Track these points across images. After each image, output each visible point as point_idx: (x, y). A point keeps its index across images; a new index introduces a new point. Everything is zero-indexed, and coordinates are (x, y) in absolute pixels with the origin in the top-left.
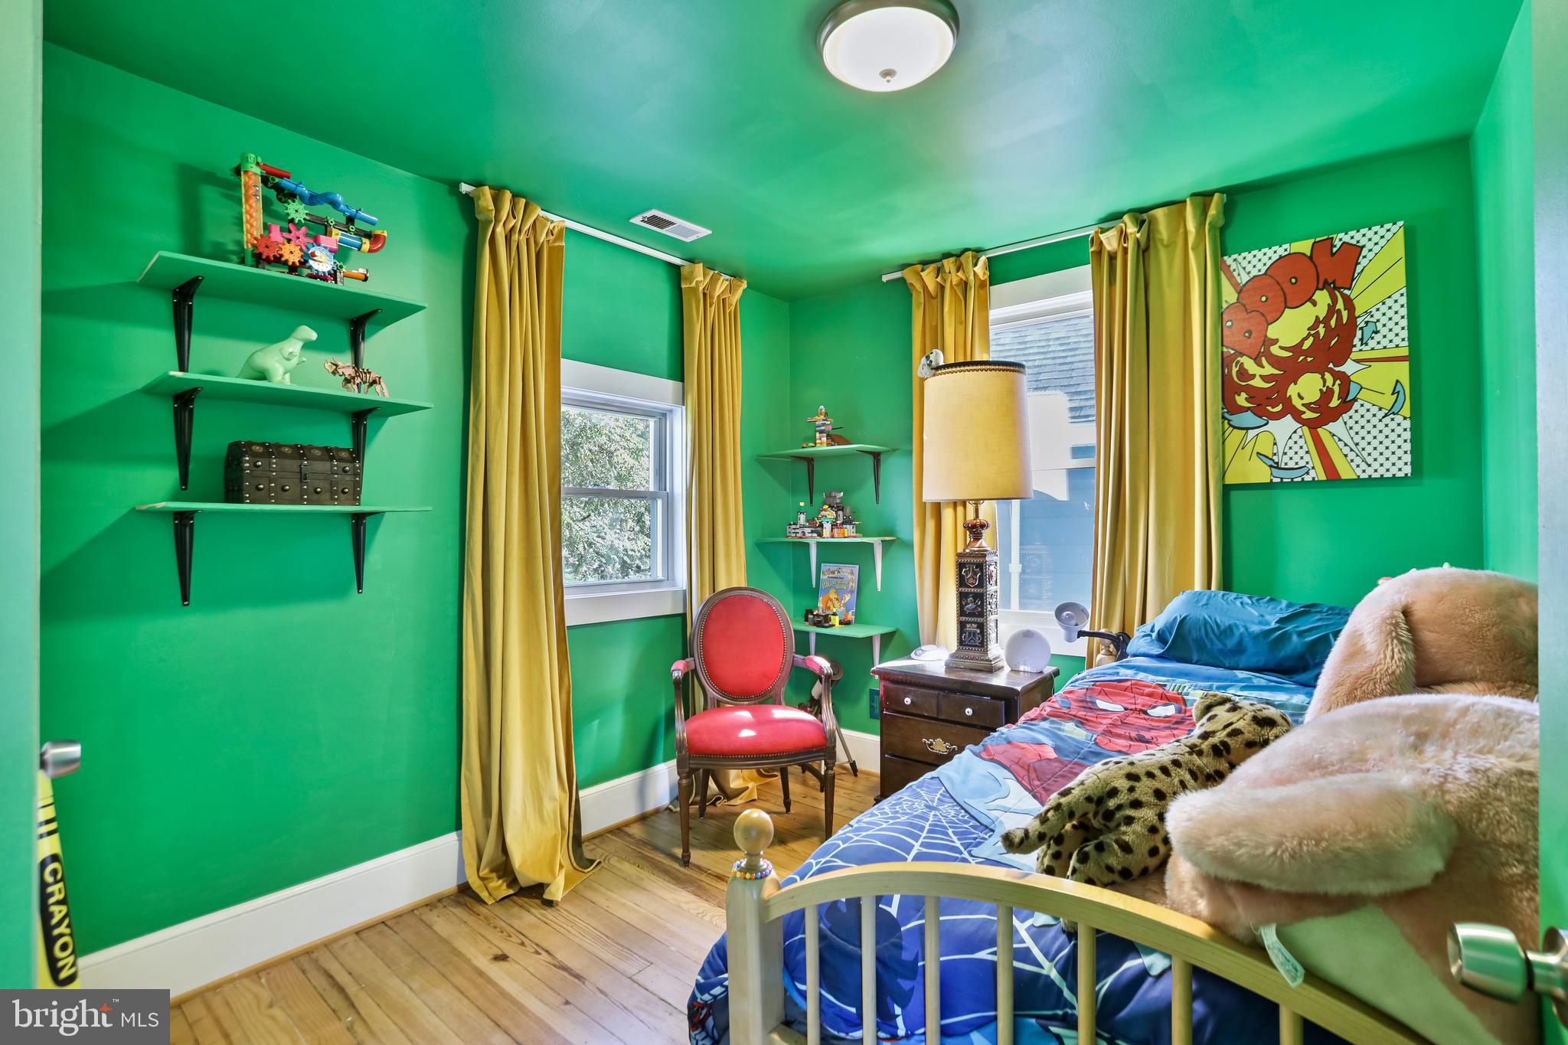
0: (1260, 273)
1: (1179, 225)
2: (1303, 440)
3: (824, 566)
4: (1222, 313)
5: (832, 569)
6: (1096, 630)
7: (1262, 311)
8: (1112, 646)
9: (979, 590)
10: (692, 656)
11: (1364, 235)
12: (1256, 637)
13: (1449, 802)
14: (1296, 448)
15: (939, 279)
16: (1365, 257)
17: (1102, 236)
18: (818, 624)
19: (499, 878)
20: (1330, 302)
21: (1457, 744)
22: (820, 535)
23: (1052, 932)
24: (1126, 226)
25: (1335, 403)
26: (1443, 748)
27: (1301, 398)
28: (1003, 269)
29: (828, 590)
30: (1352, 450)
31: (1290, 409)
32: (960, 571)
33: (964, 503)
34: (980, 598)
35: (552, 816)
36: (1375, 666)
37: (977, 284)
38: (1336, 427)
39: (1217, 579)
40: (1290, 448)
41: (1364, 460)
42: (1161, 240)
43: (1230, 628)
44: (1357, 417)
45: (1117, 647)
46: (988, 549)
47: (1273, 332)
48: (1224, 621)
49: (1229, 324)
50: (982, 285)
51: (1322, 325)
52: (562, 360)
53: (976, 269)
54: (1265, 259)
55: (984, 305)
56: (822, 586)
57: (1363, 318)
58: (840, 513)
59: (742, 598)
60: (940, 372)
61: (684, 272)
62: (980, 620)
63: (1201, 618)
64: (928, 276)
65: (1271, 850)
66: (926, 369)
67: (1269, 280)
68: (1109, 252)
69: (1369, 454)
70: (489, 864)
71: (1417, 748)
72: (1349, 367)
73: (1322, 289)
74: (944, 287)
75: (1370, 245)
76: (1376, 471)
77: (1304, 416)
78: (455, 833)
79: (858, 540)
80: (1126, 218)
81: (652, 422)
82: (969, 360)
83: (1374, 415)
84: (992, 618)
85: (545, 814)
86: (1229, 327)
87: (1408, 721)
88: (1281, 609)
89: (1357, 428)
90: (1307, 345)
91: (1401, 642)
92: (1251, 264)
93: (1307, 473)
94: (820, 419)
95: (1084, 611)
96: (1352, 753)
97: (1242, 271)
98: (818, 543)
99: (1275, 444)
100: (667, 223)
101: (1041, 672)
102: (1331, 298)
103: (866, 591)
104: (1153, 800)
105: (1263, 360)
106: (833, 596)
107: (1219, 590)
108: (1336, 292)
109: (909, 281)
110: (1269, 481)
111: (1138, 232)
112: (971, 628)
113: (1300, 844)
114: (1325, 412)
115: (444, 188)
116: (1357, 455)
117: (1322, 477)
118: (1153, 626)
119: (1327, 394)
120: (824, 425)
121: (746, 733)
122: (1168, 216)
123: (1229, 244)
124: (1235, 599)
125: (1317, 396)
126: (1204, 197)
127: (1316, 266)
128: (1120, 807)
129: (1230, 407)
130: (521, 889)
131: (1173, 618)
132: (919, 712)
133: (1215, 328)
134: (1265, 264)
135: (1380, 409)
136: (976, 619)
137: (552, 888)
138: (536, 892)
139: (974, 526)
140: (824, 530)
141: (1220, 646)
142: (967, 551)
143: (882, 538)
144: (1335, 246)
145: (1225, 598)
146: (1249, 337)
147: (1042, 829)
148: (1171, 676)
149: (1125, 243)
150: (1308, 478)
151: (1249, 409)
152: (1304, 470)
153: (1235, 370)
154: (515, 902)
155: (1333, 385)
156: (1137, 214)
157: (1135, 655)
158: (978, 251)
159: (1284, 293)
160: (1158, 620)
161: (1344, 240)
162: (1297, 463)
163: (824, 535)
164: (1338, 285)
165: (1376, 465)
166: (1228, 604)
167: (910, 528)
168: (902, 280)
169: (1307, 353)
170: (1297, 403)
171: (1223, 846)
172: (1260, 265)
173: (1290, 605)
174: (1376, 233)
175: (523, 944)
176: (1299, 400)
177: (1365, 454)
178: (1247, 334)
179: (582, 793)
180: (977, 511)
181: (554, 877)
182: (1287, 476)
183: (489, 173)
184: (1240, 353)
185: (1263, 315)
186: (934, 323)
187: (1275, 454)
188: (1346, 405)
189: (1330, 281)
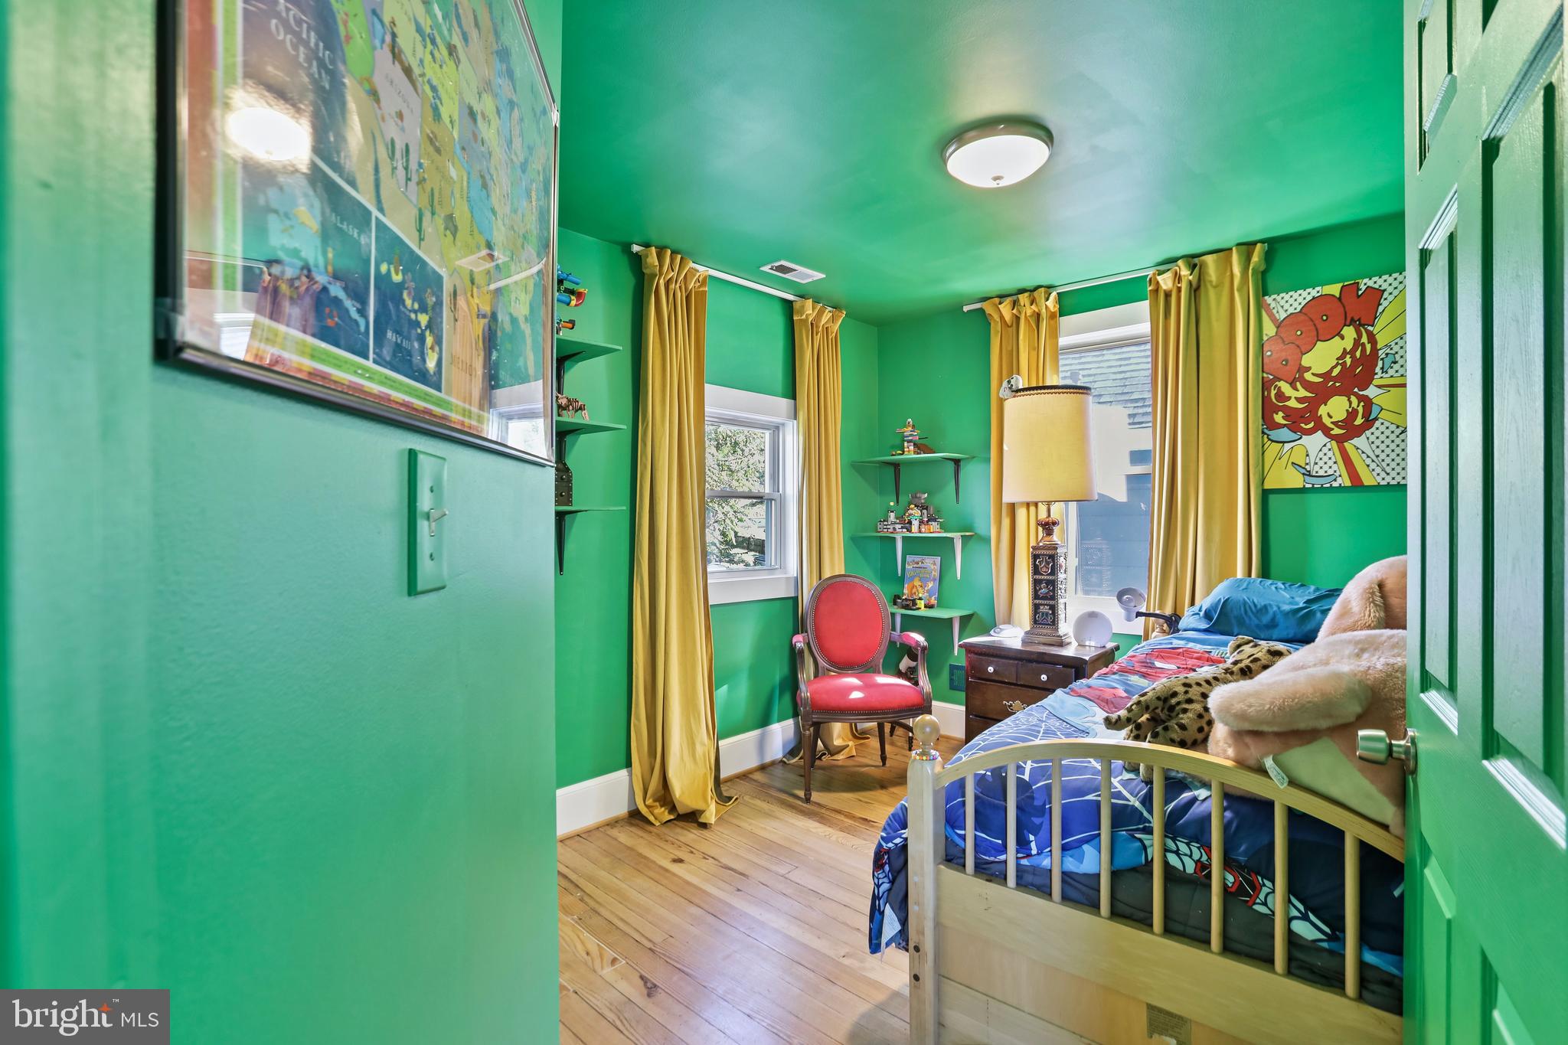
0: (1296, 311)
1: (1226, 270)
2: (1331, 452)
3: (909, 558)
4: (1263, 345)
5: (916, 560)
6: (1151, 612)
7: (1297, 343)
8: (1165, 625)
9: (1051, 578)
10: (807, 632)
11: (1385, 281)
12: (1287, 614)
13: (1369, 679)
14: (1325, 459)
15: (1015, 311)
16: (1385, 299)
17: (1159, 278)
18: (906, 607)
19: (662, 806)
20: (1355, 336)
21: (1382, 653)
22: (910, 531)
23: (1135, 782)
24: (1180, 269)
25: (1359, 421)
26: (1374, 655)
27: (1331, 417)
28: (1072, 303)
29: (912, 578)
30: (1373, 461)
31: (1320, 426)
32: (1035, 561)
33: (1036, 504)
34: (1052, 584)
35: (702, 758)
36: (1357, 621)
37: (1048, 315)
38: (1360, 441)
39: (1256, 569)
40: (1321, 459)
41: (1383, 470)
42: (1211, 282)
43: (1265, 607)
44: (1377, 433)
45: (1170, 626)
46: (1059, 543)
47: (1306, 360)
48: (1260, 602)
49: (1269, 353)
50: (1052, 316)
51: (1348, 356)
52: (707, 386)
53: (1047, 303)
54: (1300, 299)
55: (1054, 333)
56: (908, 574)
57: (1384, 350)
58: (925, 511)
59: (846, 583)
60: (1019, 394)
61: (796, 306)
62: (1052, 602)
63: (1241, 599)
64: (1005, 309)
65: (1268, 706)
66: (1007, 390)
67: (1302, 317)
68: (1165, 291)
69: (1388, 465)
70: (653, 796)
71: (1358, 656)
72: (1371, 392)
73: (1349, 326)
74: (1019, 318)
75: (1390, 289)
76: (1393, 479)
77: (1332, 432)
78: (625, 770)
79: (944, 535)
80: (1180, 263)
81: (767, 434)
82: (1041, 385)
83: (1393, 432)
84: (1061, 601)
85: (697, 756)
86: (1269, 356)
87: (1357, 643)
88: (1309, 593)
89: (1377, 443)
90: (1335, 372)
91: (1376, 605)
92: (1288, 303)
93: (1335, 480)
94: (908, 431)
95: (1141, 595)
96: (1321, 660)
97: (1280, 309)
98: (904, 538)
99: (1308, 455)
100: (791, 270)
101: (1104, 647)
102: (1357, 334)
103: (947, 580)
104: (1200, 699)
105: (1298, 384)
106: (917, 583)
107: (1258, 577)
108: (1361, 328)
109: (987, 312)
110: (1302, 487)
111: (1191, 275)
112: (1044, 609)
113: (1284, 702)
114: (1350, 429)
115: (618, 248)
116: (1378, 466)
117: (1348, 483)
118: (1201, 607)
119: (1352, 414)
120: (911, 435)
121: (856, 695)
122: (1217, 262)
123: (1271, 285)
124: (1271, 584)
125: (1344, 415)
126: (1248, 247)
127: (1344, 307)
128: (1179, 703)
129: (1269, 424)
130: (679, 815)
131: (1217, 600)
132: (1000, 679)
133: (1256, 358)
134: (1300, 304)
135: (1398, 427)
136: (1048, 602)
137: (707, 814)
138: (692, 818)
139: (1047, 524)
140: (913, 527)
141: (1256, 621)
142: (1041, 544)
143: (963, 534)
144: (1361, 289)
145: (1262, 584)
146: (1286, 365)
147: (1129, 715)
148: (1216, 645)
149: (1179, 283)
150: (1335, 484)
151: (1285, 425)
152: (1333, 477)
153: (1273, 392)
154: (676, 825)
155: (1358, 406)
156: (1190, 259)
157: (1185, 630)
158: (1050, 287)
159: (1317, 330)
160: (1204, 602)
161: (1368, 285)
162: (1326, 472)
163: (913, 531)
164: (1362, 322)
165: (1393, 474)
166: (1264, 588)
167: (987, 524)
168: (981, 310)
169: (1336, 379)
170: (1327, 421)
171: (1241, 708)
172: (1296, 305)
173: (1317, 589)
174: (1395, 279)
175: (692, 852)
176: (1328, 418)
177: (1384, 464)
178: (1284, 363)
179: (721, 743)
180: (1049, 511)
181: (709, 806)
182: (1318, 483)
183: (654, 237)
184: (1278, 378)
185: (1298, 346)
186: (1010, 348)
187: (1307, 464)
188: (1369, 423)
189: (1356, 319)
